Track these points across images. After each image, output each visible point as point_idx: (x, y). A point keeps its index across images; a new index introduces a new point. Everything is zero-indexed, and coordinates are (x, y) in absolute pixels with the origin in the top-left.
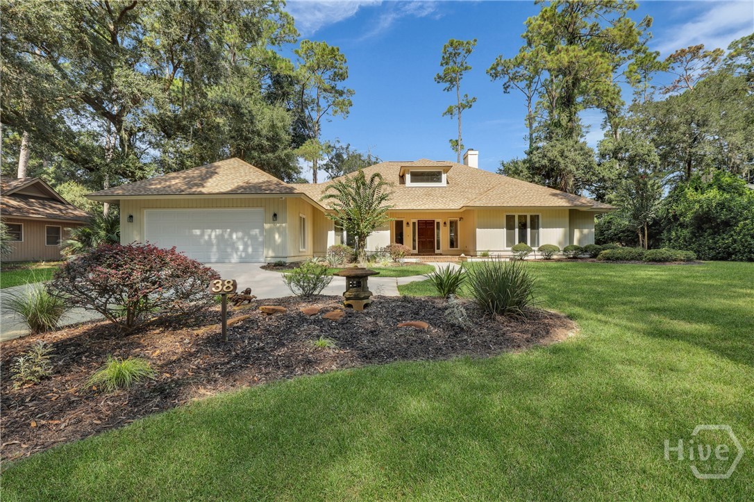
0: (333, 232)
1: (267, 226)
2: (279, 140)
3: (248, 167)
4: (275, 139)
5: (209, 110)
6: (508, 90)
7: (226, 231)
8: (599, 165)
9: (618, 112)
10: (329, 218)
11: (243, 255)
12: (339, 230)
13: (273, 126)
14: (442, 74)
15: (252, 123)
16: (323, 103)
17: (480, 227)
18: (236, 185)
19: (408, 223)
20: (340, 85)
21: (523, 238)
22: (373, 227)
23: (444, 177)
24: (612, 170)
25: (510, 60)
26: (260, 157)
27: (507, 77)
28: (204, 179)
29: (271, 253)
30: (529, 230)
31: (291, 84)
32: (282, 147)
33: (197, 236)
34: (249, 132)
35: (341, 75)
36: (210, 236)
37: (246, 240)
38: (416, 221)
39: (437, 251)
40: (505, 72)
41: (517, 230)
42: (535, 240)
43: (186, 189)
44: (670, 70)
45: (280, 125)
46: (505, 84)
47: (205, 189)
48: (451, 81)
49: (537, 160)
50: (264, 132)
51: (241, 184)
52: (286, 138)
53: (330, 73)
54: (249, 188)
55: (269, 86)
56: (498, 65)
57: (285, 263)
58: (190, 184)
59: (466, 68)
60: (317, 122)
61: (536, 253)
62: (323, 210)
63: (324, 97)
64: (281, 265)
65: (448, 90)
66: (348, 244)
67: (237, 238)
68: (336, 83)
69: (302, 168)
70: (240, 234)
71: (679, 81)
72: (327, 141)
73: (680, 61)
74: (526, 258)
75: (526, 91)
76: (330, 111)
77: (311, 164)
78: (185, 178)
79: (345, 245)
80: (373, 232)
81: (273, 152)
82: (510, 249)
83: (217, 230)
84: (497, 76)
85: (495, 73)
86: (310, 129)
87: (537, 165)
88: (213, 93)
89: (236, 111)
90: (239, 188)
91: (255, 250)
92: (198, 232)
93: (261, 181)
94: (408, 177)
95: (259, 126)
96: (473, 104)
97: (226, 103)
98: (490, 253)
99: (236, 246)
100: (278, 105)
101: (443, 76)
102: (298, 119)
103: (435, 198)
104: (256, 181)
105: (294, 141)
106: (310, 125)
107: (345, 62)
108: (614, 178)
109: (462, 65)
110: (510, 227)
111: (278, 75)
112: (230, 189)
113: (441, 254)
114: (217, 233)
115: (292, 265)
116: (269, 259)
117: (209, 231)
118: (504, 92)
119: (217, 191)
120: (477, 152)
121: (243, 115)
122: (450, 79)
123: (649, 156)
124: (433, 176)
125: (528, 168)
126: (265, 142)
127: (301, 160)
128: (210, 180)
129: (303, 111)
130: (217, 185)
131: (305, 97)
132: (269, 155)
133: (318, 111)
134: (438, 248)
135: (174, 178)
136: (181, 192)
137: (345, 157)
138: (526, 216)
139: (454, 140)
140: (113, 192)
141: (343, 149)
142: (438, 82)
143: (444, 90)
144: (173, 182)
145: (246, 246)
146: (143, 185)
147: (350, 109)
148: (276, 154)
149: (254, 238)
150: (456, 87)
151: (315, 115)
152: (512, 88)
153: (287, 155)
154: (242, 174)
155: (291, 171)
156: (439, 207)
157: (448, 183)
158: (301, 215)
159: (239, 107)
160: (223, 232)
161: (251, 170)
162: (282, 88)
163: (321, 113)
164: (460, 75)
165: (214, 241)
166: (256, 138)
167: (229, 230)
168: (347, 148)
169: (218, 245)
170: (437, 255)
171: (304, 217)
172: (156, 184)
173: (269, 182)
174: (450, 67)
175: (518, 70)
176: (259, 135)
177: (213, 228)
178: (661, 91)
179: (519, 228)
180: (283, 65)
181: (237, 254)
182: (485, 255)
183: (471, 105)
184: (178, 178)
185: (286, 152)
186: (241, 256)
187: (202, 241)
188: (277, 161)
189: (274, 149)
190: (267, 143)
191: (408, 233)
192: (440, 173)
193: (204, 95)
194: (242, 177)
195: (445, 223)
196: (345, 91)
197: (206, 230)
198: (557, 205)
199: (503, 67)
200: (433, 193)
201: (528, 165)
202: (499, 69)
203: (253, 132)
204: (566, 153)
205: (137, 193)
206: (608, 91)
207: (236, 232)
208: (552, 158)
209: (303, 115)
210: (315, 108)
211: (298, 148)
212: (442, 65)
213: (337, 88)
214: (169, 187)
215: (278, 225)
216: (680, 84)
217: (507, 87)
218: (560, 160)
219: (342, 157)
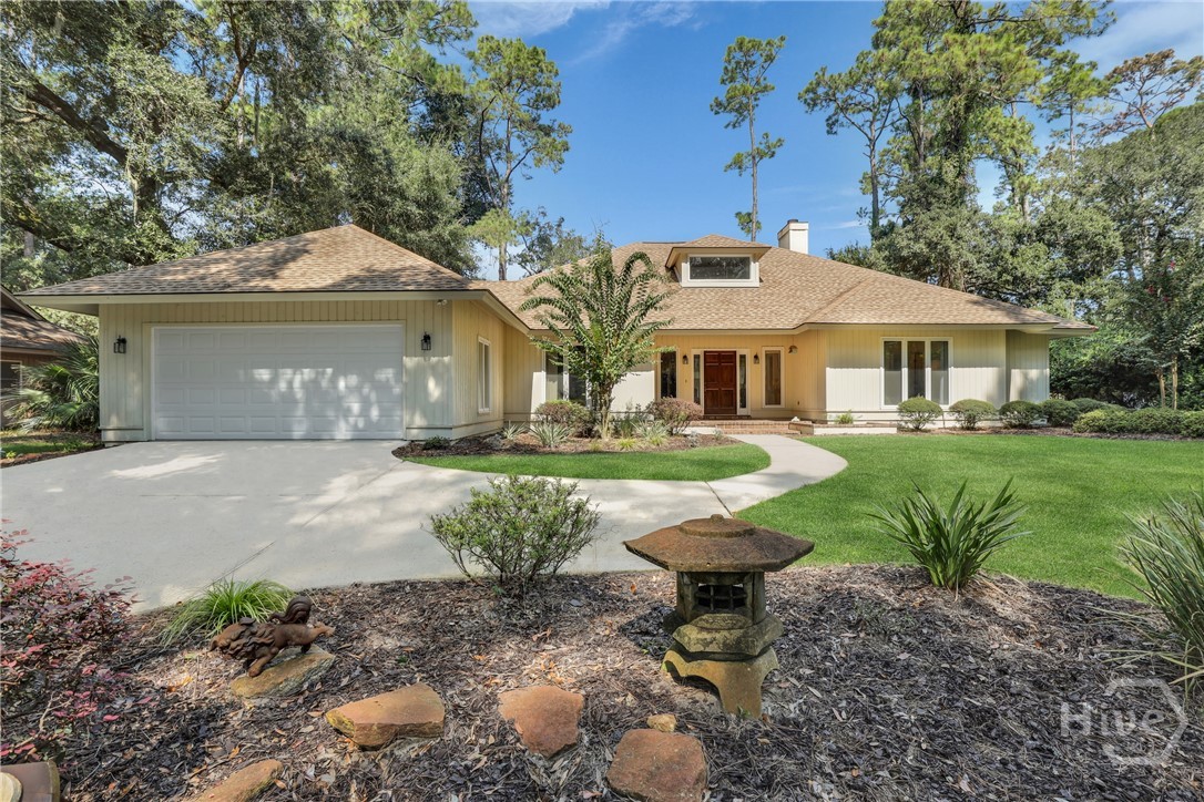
0: (544, 373)
1: (410, 362)
2: (438, 207)
3: (373, 241)
4: (431, 203)
5: (310, 148)
6: (835, 129)
7: (324, 373)
8: (1013, 254)
9: (1027, 165)
10: (538, 345)
11: (361, 424)
12: (554, 370)
13: (429, 181)
14: (723, 98)
15: (390, 173)
16: (517, 147)
17: (835, 366)
18: (344, 274)
19: (685, 357)
20: (546, 117)
21: (917, 388)
22: (630, 364)
23: (754, 268)
24: (1039, 263)
25: (840, 75)
26: (405, 237)
27: (833, 106)
28: (277, 264)
29: (419, 421)
30: (928, 371)
31: (461, 112)
32: (445, 218)
33: (262, 382)
34: (384, 191)
35: (549, 98)
36: (290, 383)
37: (366, 390)
38: (700, 352)
39: (740, 411)
40: (830, 98)
41: (905, 371)
42: (941, 390)
43: (235, 283)
44: (1111, 95)
45: (440, 178)
46: (830, 118)
47: (277, 281)
48: (741, 110)
49: (905, 243)
50: (412, 192)
51: (355, 272)
52: (454, 203)
53: (529, 95)
54: (372, 279)
55: (423, 117)
56: (818, 84)
57: (447, 441)
58: (246, 274)
59: (765, 89)
60: (507, 181)
61: (946, 416)
62: (525, 331)
63: (519, 137)
64: (440, 448)
65: (734, 126)
66: (571, 398)
67: (347, 387)
68: (539, 112)
69: (481, 260)
70: (354, 380)
71: (1126, 115)
72: (525, 212)
73: (1130, 78)
74: (928, 426)
75: (867, 130)
76: (529, 160)
77: (496, 251)
78: (239, 261)
79: (566, 399)
80: (629, 374)
81: (429, 228)
82: (895, 407)
83: (306, 371)
84: (815, 105)
85: (812, 99)
86: (494, 192)
87: (905, 253)
88: (317, 115)
89: (359, 148)
90: (351, 279)
91: (384, 413)
92: (264, 374)
93: (397, 266)
94: (685, 268)
95: (403, 181)
96: (777, 150)
97: (341, 135)
98: (855, 416)
99: (346, 405)
100: (437, 144)
101: (725, 103)
102: (474, 174)
103: (742, 308)
104: (387, 266)
105: (465, 210)
106: (494, 185)
107: (557, 74)
108: (1042, 276)
109: (758, 83)
110: (892, 363)
111: (438, 96)
112: (330, 282)
113: (748, 417)
114: (306, 377)
115: (463, 445)
116: (415, 432)
117: (289, 372)
118: (828, 132)
119: (303, 287)
120: (806, 226)
121: (372, 158)
122: (737, 107)
123: (1105, 237)
124: (733, 266)
125: (887, 259)
126: (413, 209)
127: (479, 247)
128: (291, 265)
129: (481, 160)
130: (303, 275)
131: (486, 135)
132: (420, 233)
133: (508, 160)
134: (744, 405)
135: (217, 261)
136: (224, 287)
137: (554, 241)
138: (922, 344)
139: (744, 212)
140: (79, 288)
141: (551, 228)
142: (717, 113)
143: (727, 126)
144: (214, 269)
145: (366, 404)
146: (148, 274)
147: (565, 155)
148: (434, 232)
149: (382, 388)
150: (747, 120)
151: (502, 168)
152: (842, 125)
153: (453, 234)
154: (360, 254)
155: (460, 264)
156: (753, 326)
157: (761, 281)
158: (481, 339)
159: (365, 143)
160: (317, 373)
161: (379, 246)
162: (445, 119)
163: (513, 165)
164: (756, 99)
165: (299, 394)
166: (399, 203)
167: (329, 371)
168: (559, 225)
169: (308, 401)
170: (741, 418)
171: (486, 342)
172: (176, 273)
173: (415, 268)
174: (739, 86)
175: (854, 93)
176: (403, 197)
177: (297, 366)
178: (1095, 132)
179: (909, 367)
180: (447, 76)
181: (347, 422)
182: (845, 421)
183: (774, 153)
184: (225, 260)
185: (451, 227)
186: (356, 425)
187: (273, 393)
188: (435, 245)
189: (430, 222)
190: (417, 212)
191: (686, 376)
192: (744, 262)
193: (301, 118)
194: (358, 258)
195: (756, 357)
196: (556, 126)
197: (281, 371)
198: (988, 320)
199: (827, 88)
200: (735, 298)
201: (887, 253)
202: (821, 91)
203: (393, 191)
204: (959, 231)
205: (130, 290)
206: (1014, 127)
207: (345, 376)
208: (935, 239)
209: (482, 166)
210: (504, 156)
211: (474, 224)
212: (723, 82)
213: (541, 122)
214: (203, 278)
215: (434, 359)
216: (1128, 119)
217: (834, 124)
218: (949, 242)
219: (550, 243)
